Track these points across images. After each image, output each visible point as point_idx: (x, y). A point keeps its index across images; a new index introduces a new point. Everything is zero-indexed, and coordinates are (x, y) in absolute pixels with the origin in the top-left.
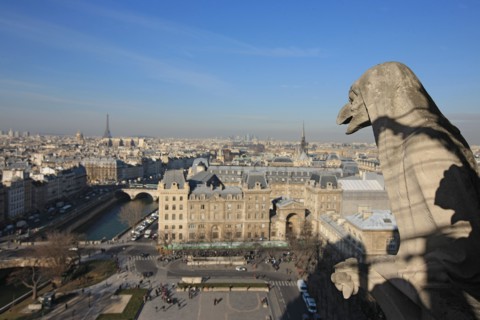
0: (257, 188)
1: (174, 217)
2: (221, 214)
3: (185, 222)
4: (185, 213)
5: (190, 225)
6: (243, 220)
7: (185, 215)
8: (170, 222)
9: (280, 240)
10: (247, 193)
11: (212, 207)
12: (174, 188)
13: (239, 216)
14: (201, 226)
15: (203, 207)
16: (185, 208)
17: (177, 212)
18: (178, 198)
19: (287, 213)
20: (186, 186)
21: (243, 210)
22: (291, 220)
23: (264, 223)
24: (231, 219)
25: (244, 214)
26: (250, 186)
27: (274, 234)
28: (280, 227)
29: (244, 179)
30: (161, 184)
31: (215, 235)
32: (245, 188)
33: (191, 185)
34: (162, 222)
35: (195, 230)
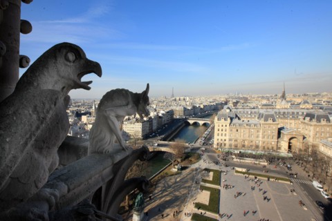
0: (270, 121)
1: (222, 135)
2: (247, 135)
3: (227, 138)
4: (227, 133)
5: (230, 140)
6: (260, 139)
7: (227, 134)
8: (220, 137)
9: (284, 152)
10: (263, 124)
11: (242, 131)
12: (223, 120)
13: (258, 137)
14: (236, 141)
15: (237, 131)
16: (228, 131)
17: (224, 133)
18: (224, 125)
19: (290, 137)
20: (229, 119)
21: (260, 134)
22: (291, 141)
23: (273, 142)
24: (253, 138)
25: (261, 136)
26: (266, 120)
27: (280, 148)
28: (284, 145)
29: (260, 116)
30: (216, 118)
31: (244, 146)
32: (262, 121)
33: (231, 119)
34: (216, 137)
35: (233, 143)
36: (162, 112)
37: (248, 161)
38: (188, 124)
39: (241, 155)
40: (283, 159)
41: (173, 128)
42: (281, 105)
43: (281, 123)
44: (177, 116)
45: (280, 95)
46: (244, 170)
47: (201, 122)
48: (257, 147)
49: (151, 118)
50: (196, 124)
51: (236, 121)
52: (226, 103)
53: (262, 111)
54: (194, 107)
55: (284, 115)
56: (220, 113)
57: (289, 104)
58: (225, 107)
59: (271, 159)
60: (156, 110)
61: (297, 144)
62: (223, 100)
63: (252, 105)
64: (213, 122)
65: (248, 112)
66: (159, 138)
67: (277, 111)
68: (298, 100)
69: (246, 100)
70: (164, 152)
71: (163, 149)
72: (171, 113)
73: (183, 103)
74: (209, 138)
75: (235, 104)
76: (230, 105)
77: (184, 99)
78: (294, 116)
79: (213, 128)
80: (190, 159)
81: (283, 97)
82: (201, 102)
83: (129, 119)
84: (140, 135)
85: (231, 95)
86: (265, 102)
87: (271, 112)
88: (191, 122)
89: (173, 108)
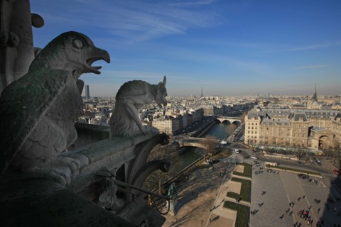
0: (301, 121)
1: (252, 132)
2: (278, 133)
3: (258, 135)
5: (261, 137)
6: (291, 137)
7: (258, 132)
8: (251, 135)
9: (314, 149)
10: (294, 123)
11: (273, 129)
12: (253, 119)
13: (288, 135)
14: (267, 138)
15: (268, 129)
16: (258, 129)
17: (254, 130)
18: (255, 124)
19: (321, 135)
20: (259, 118)
21: (291, 132)
22: (321, 139)
23: (304, 139)
24: (283, 136)
25: (291, 134)
26: (297, 119)
27: (310, 146)
28: (315, 143)
29: (291, 116)
30: (246, 117)
31: (274, 143)
32: (293, 120)
33: (262, 118)
34: (246, 134)
35: (264, 140)
36: (192, 110)
37: (279, 156)
38: (219, 122)
39: (272, 152)
40: (313, 154)
41: (204, 126)
42: (312, 106)
43: (311, 122)
44: (206, 114)
45: (311, 97)
46: (274, 164)
47: (232, 121)
48: (288, 144)
49: (181, 115)
50: (226, 122)
51: (266, 120)
52: (256, 103)
53: (292, 111)
54: (224, 107)
55: (315, 115)
56: (250, 112)
57: (321, 105)
58: (256, 107)
59: (301, 155)
60: (185, 109)
61: (328, 142)
62: (253, 99)
63: (282, 106)
64: (243, 120)
65: (278, 112)
66: (190, 134)
67: (308, 111)
68: (331, 102)
69: (276, 100)
70: (195, 147)
71: (194, 145)
72: (201, 111)
73: (213, 102)
75: (266, 104)
76: (261, 104)
77: (214, 99)
78: (326, 116)
79: (244, 127)
80: (221, 153)
81: (315, 98)
82: (231, 101)
83: (158, 117)
84: (170, 132)
85: (261, 95)
86: (296, 102)
87: (302, 112)
88: (222, 120)
89: (203, 107)
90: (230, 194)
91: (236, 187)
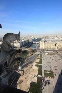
0: (54, 42)
2: (48, 45)
3: (43, 46)
8: (42, 46)
9: (57, 49)
15: (46, 44)
21: (51, 45)
23: (54, 47)
26: (53, 42)
28: (57, 47)
29: (51, 41)
30: (41, 42)
31: (47, 48)
32: (52, 42)
33: (44, 42)
34: (41, 46)
35: (45, 47)
36: (25, 40)
37: (49, 51)
38: (33, 43)
39: (47, 50)
40: (56, 50)
41: (29, 44)
42: (56, 38)
43: (56, 42)
44: (30, 41)
46: (48, 54)
47: (37, 43)
48: (51, 48)
49: (22, 42)
50: (35, 43)
51: (45, 42)
52: (43, 38)
53: (52, 40)
54: (35, 39)
55: (57, 41)
56: (41, 40)
57: (58, 38)
58: (43, 39)
59: (54, 51)
60: (23, 40)
62: (42, 37)
63: (49, 38)
64: (40, 43)
65: (48, 40)
66: (25, 47)
68: (60, 37)
71: (26, 50)
72: (28, 40)
73: (31, 38)
74: (39, 47)
75: (45, 38)
76: (44, 38)
78: (59, 41)
79: (40, 44)
80: (34, 52)
81: (57, 36)
82: (36, 37)
83: (15, 42)
84: (19, 47)
85: (44, 36)
86: (52, 37)
87: (54, 40)
88: (34, 43)
89: (29, 39)
90: (36, 63)
91: (38, 61)
